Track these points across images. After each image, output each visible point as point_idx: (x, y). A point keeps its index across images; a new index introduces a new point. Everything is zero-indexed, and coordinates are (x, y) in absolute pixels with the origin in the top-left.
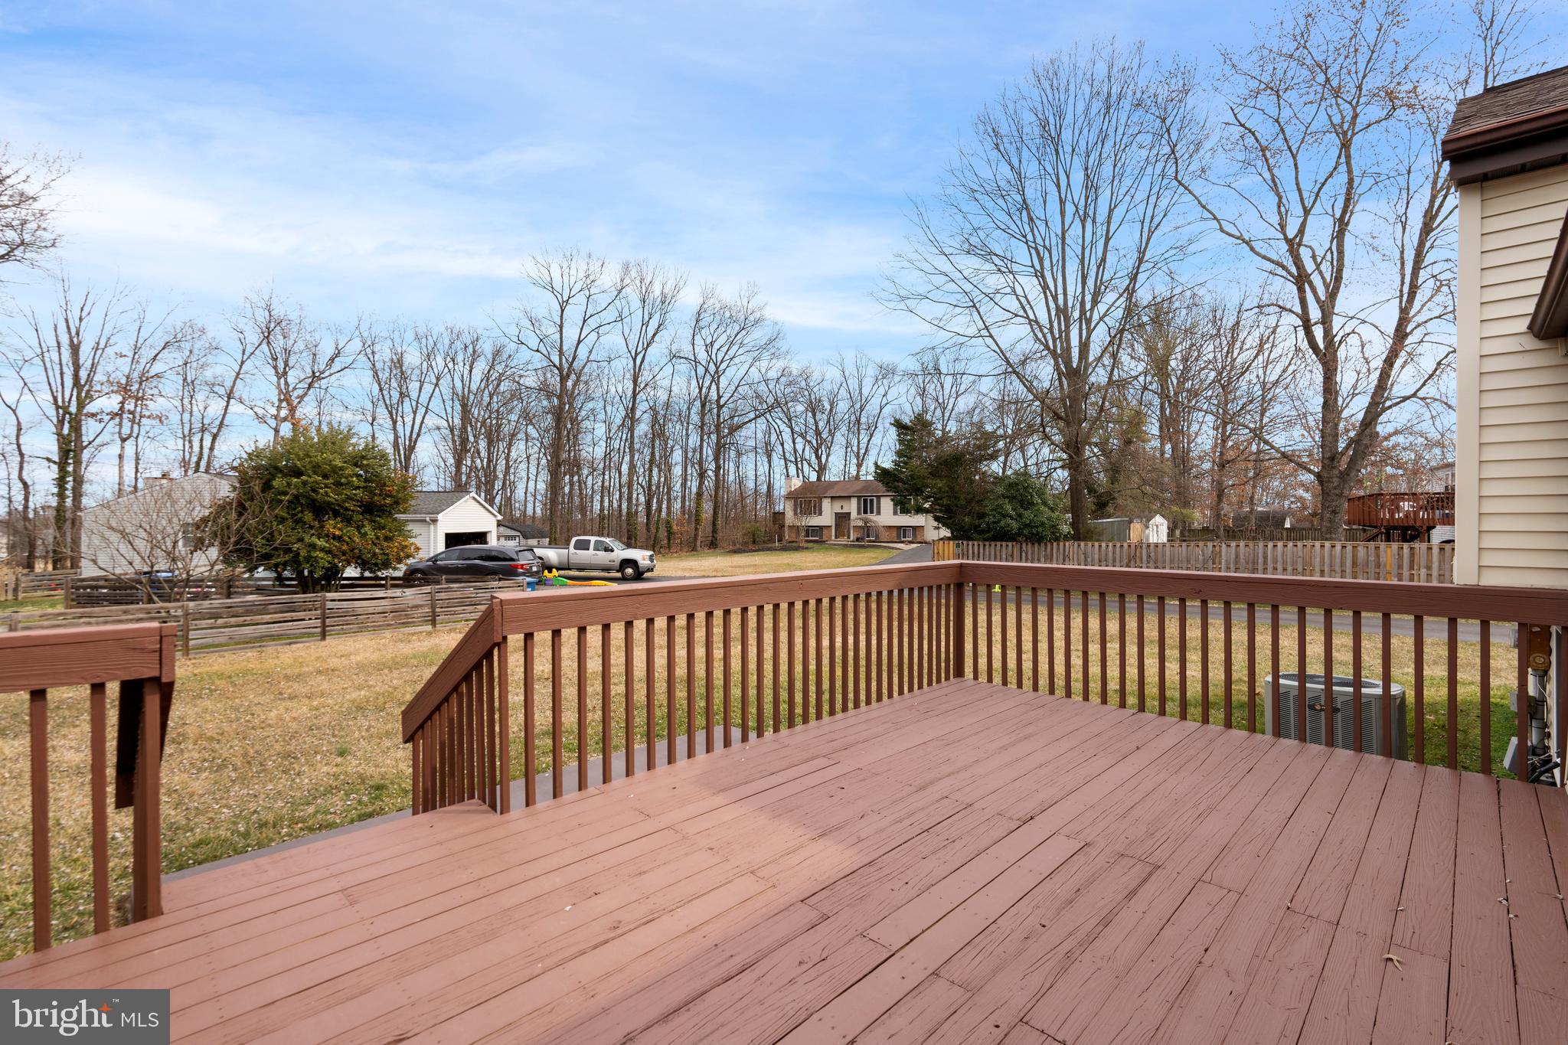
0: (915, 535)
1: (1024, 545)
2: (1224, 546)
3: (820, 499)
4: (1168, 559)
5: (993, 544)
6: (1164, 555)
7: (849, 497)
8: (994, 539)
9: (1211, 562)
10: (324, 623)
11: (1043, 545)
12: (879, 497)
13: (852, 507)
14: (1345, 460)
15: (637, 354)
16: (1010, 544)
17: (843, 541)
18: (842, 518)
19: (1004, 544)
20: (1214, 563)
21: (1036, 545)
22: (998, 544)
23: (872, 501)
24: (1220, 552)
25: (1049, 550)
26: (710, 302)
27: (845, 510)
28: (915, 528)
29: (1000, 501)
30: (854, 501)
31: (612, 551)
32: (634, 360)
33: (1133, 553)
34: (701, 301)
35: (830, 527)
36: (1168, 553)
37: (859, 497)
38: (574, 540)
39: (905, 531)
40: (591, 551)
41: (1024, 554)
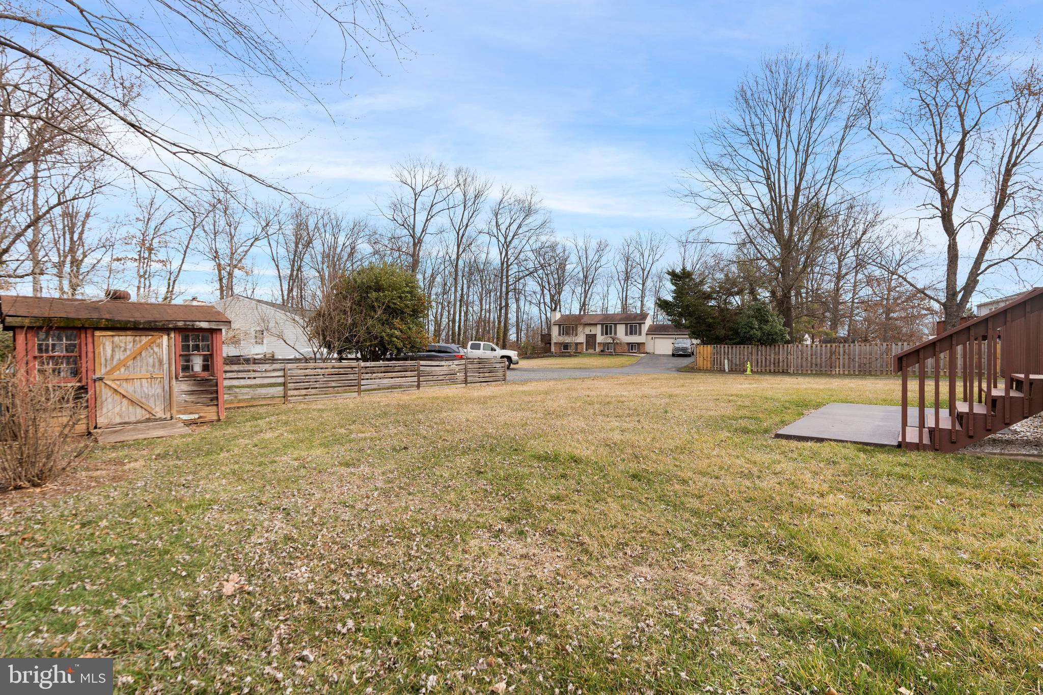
0: (639, 348)
1: (760, 347)
2: (894, 345)
3: (576, 326)
4: (857, 353)
5: (738, 346)
6: (855, 351)
7: (596, 324)
8: (741, 342)
9: (885, 354)
10: (419, 379)
11: (773, 346)
12: (615, 324)
13: (598, 330)
14: (960, 296)
15: (459, 230)
16: (750, 346)
17: (591, 351)
18: (591, 339)
19: (746, 346)
20: (887, 355)
21: (768, 347)
22: (742, 346)
23: (611, 327)
24: (891, 348)
25: (777, 349)
26: (507, 197)
27: (593, 333)
28: (639, 344)
29: (751, 319)
30: (599, 327)
31: (495, 350)
32: (458, 234)
33: (834, 350)
34: (501, 196)
35: (582, 343)
36: (857, 350)
37: (602, 325)
38: (470, 343)
39: (632, 346)
40: (481, 350)
41: (759, 352)
